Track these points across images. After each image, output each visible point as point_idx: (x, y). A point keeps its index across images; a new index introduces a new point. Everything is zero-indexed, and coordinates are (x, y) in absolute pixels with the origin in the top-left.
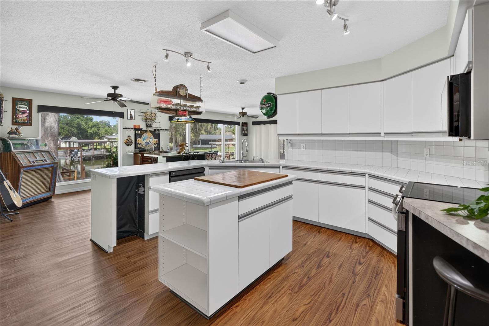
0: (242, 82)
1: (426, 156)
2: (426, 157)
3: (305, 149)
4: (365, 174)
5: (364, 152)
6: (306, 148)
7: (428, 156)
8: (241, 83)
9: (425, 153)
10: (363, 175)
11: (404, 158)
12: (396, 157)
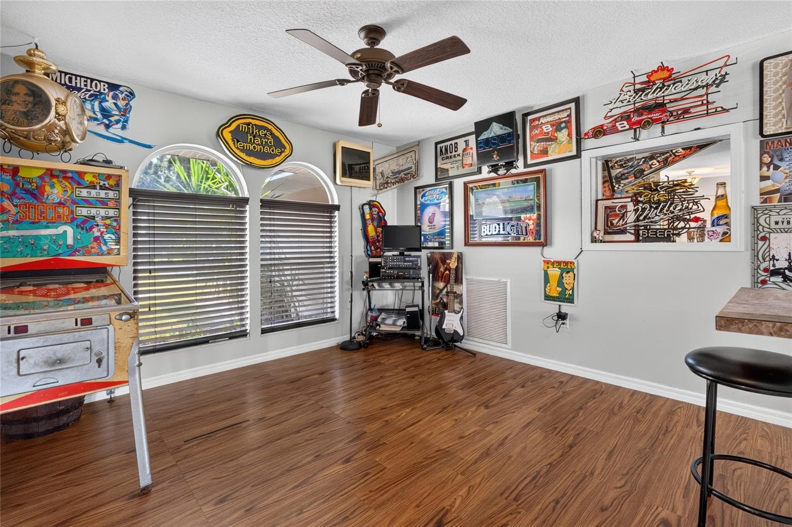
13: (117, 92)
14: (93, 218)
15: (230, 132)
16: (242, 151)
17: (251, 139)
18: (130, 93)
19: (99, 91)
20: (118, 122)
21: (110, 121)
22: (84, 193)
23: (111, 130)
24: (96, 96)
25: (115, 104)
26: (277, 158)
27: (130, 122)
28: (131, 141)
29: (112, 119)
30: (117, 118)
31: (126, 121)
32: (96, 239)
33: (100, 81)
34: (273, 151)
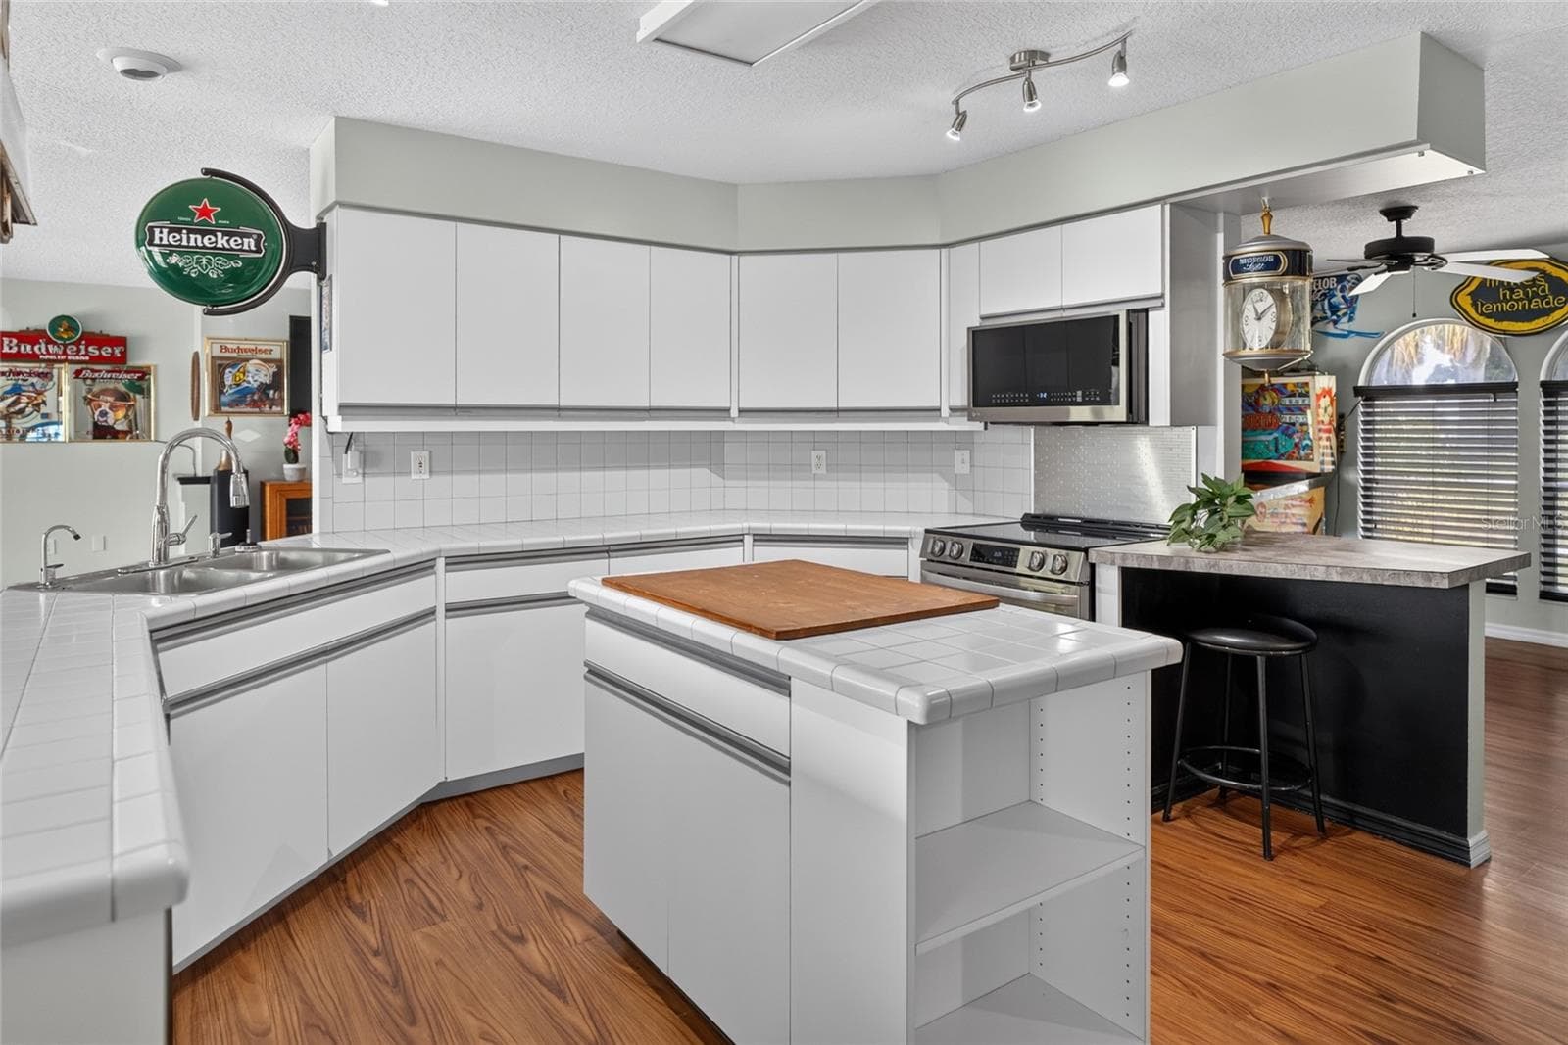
0: (141, 65)
1: (814, 470)
2: (819, 472)
3: (431, 472)
4: (743, 535)
5: (643, 473)
6: (434, 470)
7: (823, 471)
8: (131, 73)
9: (814, 461)
10: (735, 539)
11: (747, 479)
12: (722, 480)
13: (1345, 283)
14: (1293, 424)
15: (1469, 294)
16: (1488, 316)
17: (1505, 295)
18: (1357, 279)
19: (1329, 289)
20: (1344, 315)
21: (1338, 317)
22: (1286, 401)
23: (1339, 326)
24: (1324, 294)
25: (1343, 297)
26: (1557, 312)
27: (1357, 313)
28: (1359, 334)
29: (1339, 314)
30: (1345, 311)
31: (1353, 313)
32: (1296, 445)
33: (1329, 278)
34: (1548, 303)
